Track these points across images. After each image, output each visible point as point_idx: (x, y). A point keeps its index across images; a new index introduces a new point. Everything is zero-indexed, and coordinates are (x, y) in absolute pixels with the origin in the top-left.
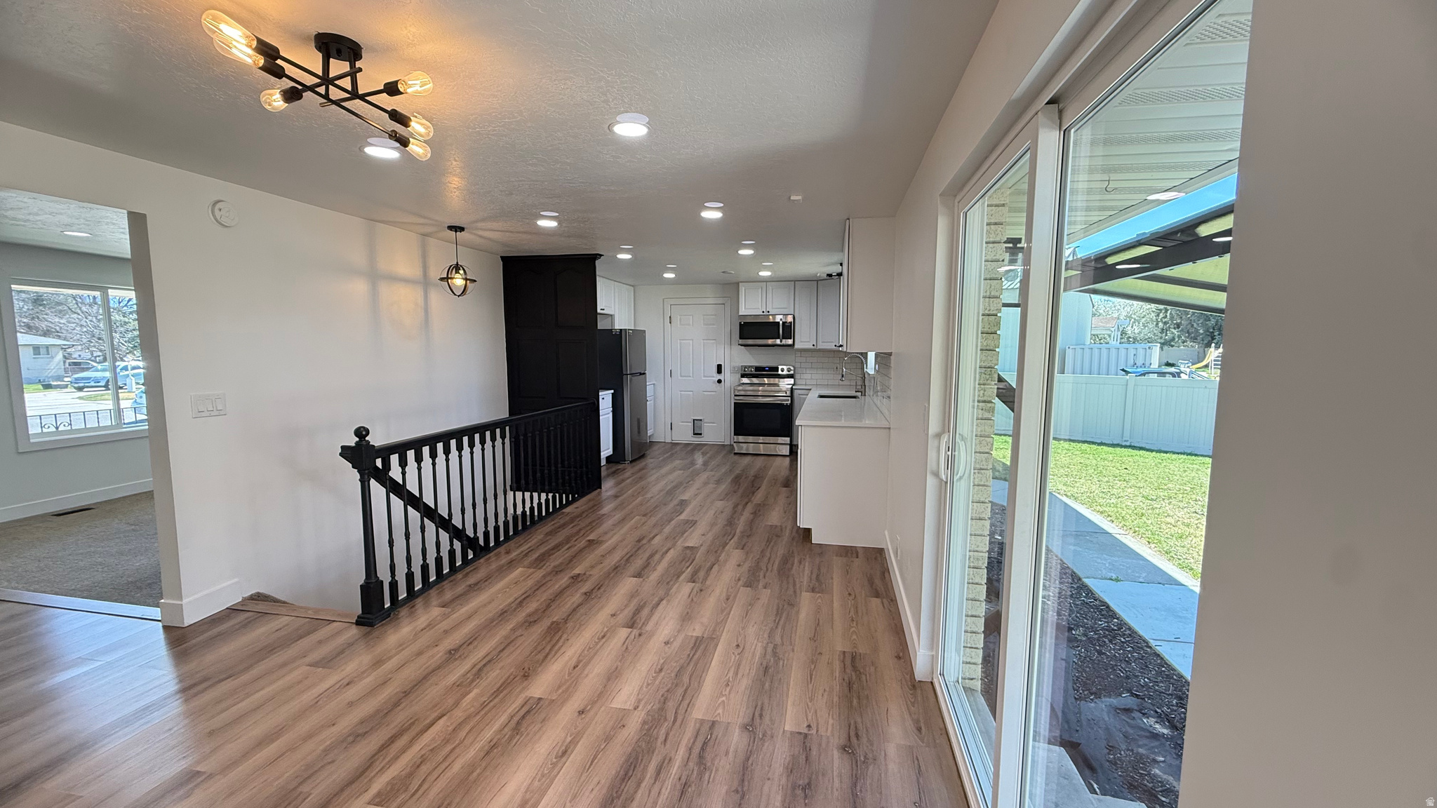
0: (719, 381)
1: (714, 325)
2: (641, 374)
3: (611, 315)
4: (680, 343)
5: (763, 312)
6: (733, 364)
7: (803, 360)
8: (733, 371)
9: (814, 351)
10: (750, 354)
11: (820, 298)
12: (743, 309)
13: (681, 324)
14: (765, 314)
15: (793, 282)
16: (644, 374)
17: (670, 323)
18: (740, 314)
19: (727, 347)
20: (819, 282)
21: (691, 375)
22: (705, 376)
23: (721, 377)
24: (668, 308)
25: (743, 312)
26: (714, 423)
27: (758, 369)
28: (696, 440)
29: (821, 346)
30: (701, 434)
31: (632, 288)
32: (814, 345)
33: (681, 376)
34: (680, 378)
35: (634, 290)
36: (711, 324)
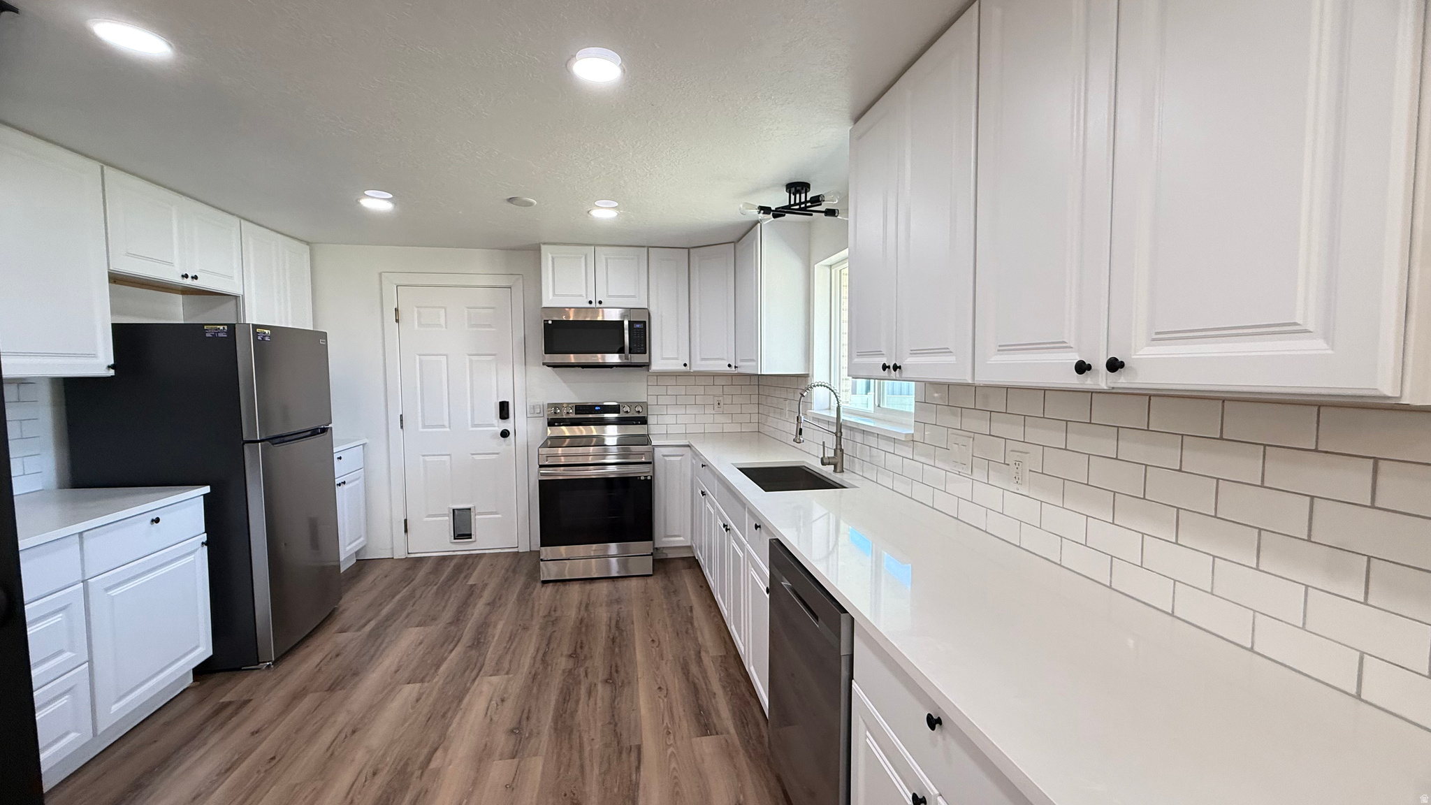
0: (505, 434)
1: (490, 326)
2: (315, 432)
3: (236, 297)
4: (421, 362)
5: (590, 302)
6: (532, 401)
7: (662, 390)
8: (532, 412)
9: (685, 376)
10: (565, 382)
11: (695, 276)
12: (551, 296)
13: (420, 325)
14: (593, 305)
15: (646, 249)
16: (324, 430)
17: (397, 321)
18: (544, 305)
19: (519, 369)
20: (691, 250)
21: (446, 424)
22: (474, 426)
23: (508, 425)
24: (389, 290)
25: (549, 300)
26: (496, 513)
27: (580, 409)
28: (462, 548)
29: (699, 365)
30: (469, 536)
31: (308, 247)
32: (685, 365)
33: (424, 426)
34: (421, 430)
35: (311, 250)
36: (484, 326)
